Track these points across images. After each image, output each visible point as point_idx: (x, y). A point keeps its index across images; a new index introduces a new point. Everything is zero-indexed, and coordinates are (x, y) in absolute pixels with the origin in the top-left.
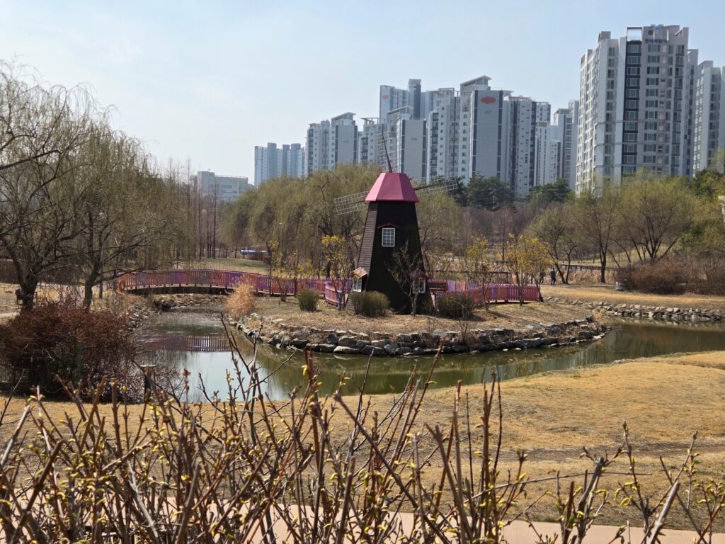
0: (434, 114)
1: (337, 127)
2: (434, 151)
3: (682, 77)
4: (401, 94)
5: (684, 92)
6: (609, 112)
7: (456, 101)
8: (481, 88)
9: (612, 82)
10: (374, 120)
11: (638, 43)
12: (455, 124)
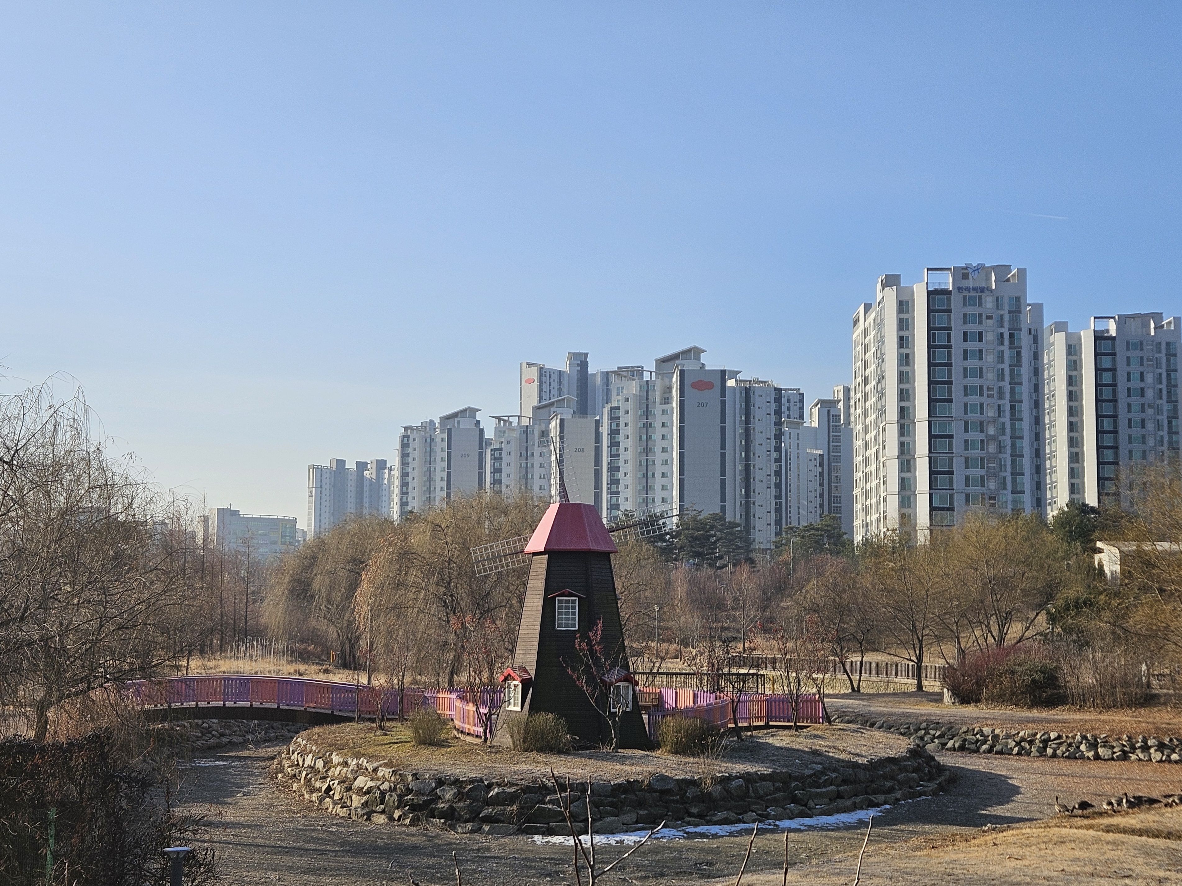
0: (612, 408)
1: (450, 430)
2: (613, 469)
3: (1021, 347)
4: (555, 377)
5: (1025, 371)
6: (904, 404)
7: (648, 387)
8: (689, 365)
9: (907, 356)
10: (511, 419)
11: (946, 292)
12: (648, 426)
